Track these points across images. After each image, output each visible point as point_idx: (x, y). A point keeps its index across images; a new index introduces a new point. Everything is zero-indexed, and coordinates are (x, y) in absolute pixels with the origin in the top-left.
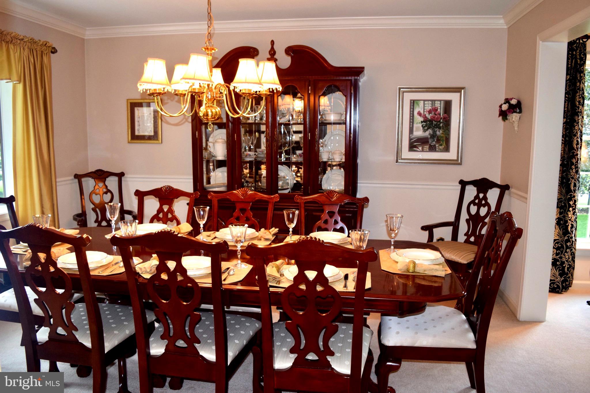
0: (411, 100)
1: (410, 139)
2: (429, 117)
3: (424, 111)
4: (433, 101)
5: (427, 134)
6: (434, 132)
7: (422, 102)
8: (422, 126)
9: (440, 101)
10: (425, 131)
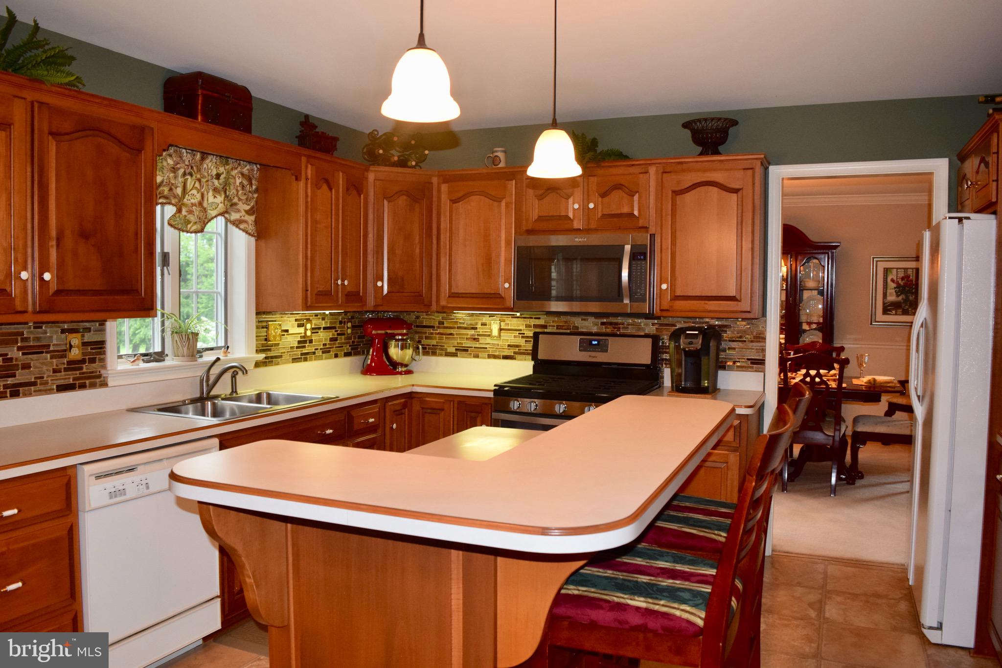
0: (884, 268)
1: (884, 304)
2: (902, 284)
3: (897, 279)
4: (906, 269)
5: (900, 298)
6: (907, 297)
7: (895, 270)
8: (895, 292)
9: (913, 269)
10: (898, 296)
